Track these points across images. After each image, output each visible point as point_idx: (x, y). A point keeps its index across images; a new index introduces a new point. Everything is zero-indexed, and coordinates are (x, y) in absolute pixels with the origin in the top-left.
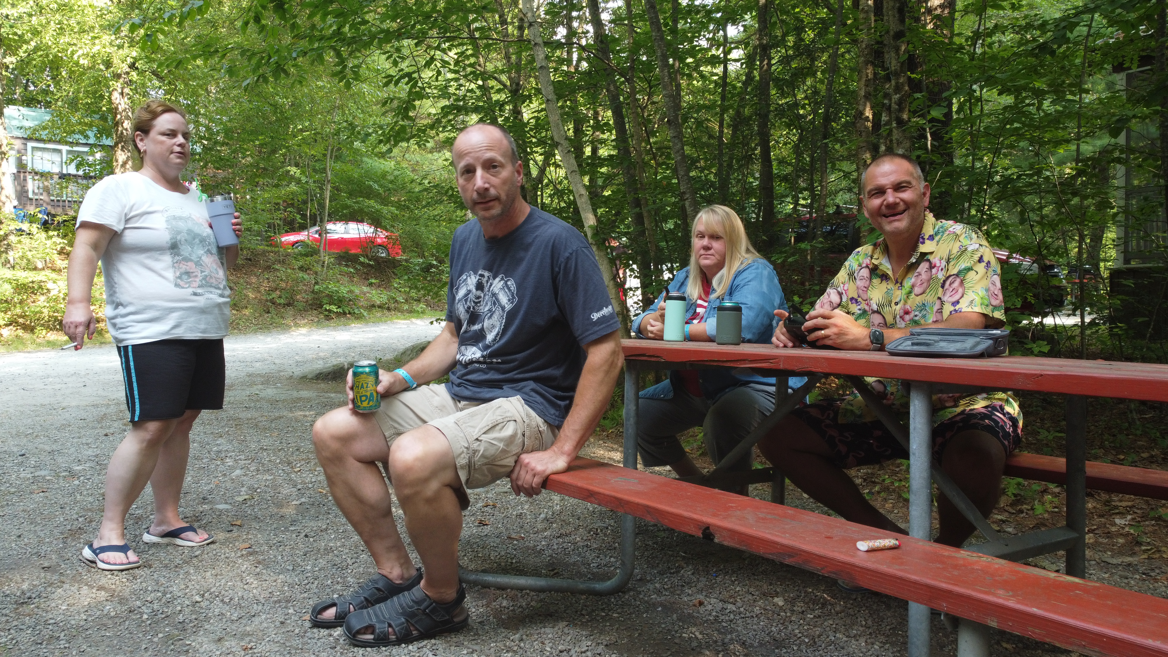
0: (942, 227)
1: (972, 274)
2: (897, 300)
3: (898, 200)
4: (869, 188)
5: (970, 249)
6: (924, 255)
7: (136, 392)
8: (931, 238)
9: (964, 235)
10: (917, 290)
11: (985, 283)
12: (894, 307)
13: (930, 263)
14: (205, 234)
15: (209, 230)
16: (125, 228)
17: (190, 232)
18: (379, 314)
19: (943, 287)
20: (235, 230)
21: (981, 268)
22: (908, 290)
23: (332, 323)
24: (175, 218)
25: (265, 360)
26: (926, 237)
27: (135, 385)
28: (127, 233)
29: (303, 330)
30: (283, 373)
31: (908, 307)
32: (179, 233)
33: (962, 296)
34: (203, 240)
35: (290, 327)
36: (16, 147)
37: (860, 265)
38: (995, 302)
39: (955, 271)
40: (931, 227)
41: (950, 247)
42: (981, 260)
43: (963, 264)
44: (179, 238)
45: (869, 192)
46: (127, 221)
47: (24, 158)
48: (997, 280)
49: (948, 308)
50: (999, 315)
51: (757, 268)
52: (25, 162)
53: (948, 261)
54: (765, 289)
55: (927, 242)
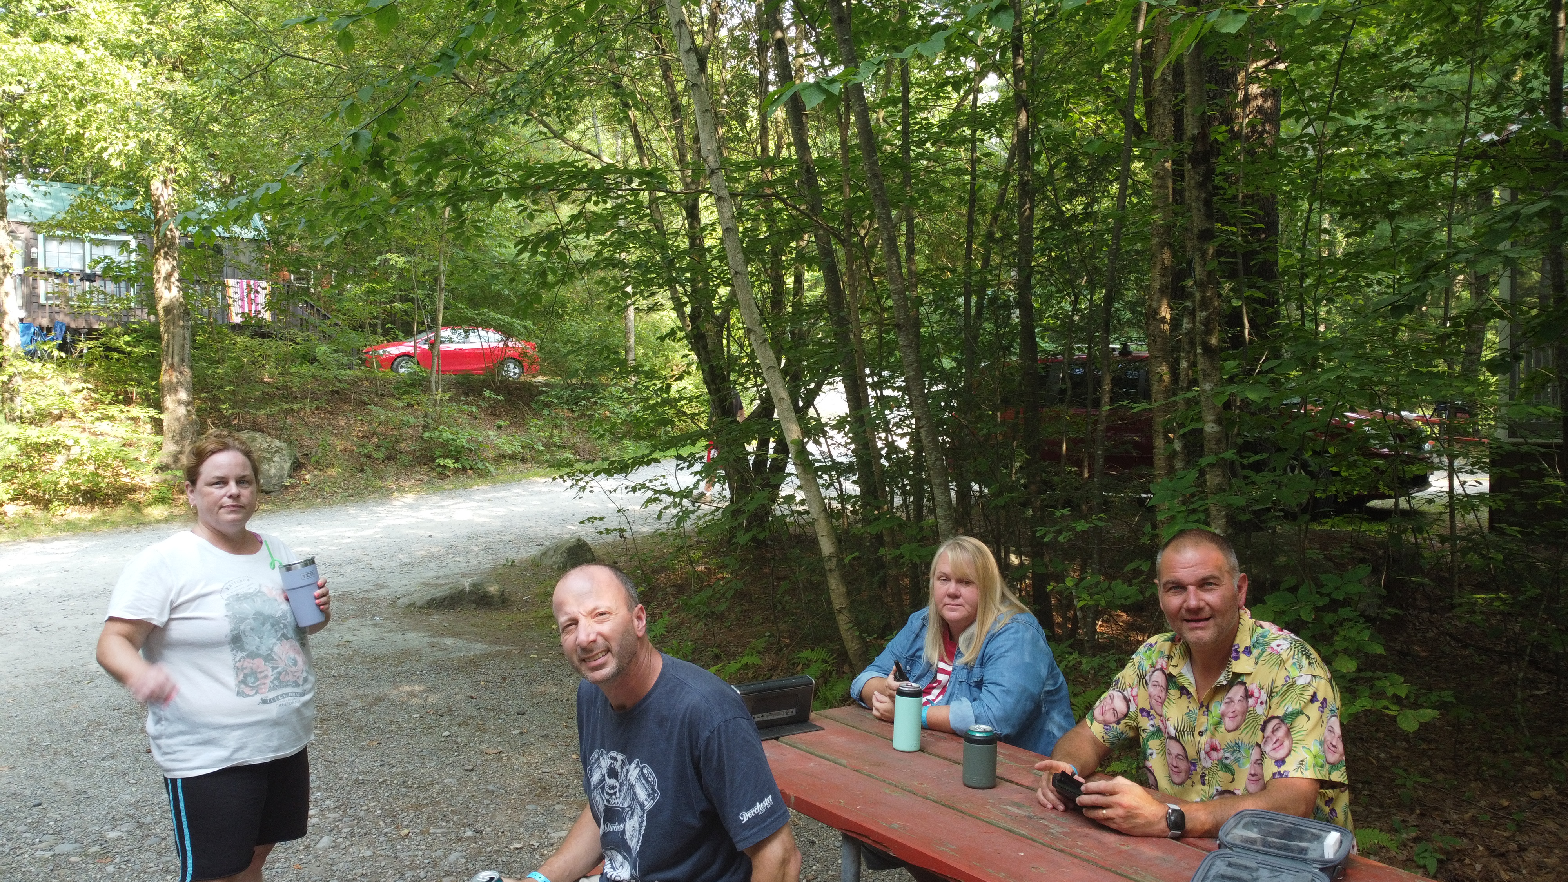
0: (1263, 636)
1: (1302, 719)
2: (1203, 729)
3: (1202, 604)
4: (1164, 579)
5: (1300, 682)
6: (1237, 675)
7: (188, 843)
8: (1248, 651)
9: (1291, 661)
10: (1229, 723)
11: (1321, 731)
12: (1198, 738)
13: (1246, 689)
14: (279, 614)
15: (285, 606)
16: (170, 620)
17: (258, 615)
18: (510, 469)
19: (1263, 729)
20: (318, 605)
21: (1313, 710)
22: (1216, 719)
23: (447, 485)
24: (239, 598)
25: (359, 561)
26: (1241, 649)
27: (186, 832)
28: (174, 625)
29: (409, 498)
30: (382, 592)
31: (1216, 742)
32: (243, 620)
33: (1289, 754)
34: (275, 623)
35: (390, 492)
36: (23, 236)
37: (1153, 666)
38: (1332, 758)
39: (1280, 713)
40: (1248, 633)
41: (1273, 675)
42: (1314, 698)
43: (1290, 705)
44: (242, 627)
45: (1165, 584)
46: (173, 610)
47: (33, 250)
48: (1335, 723)
49: (1270, 768)
50: (1338, 776)
51: (1017, 632)
52: (34, 256)
53: (1270, 696)
54: (1027, 659)
55: (1243, 657)
